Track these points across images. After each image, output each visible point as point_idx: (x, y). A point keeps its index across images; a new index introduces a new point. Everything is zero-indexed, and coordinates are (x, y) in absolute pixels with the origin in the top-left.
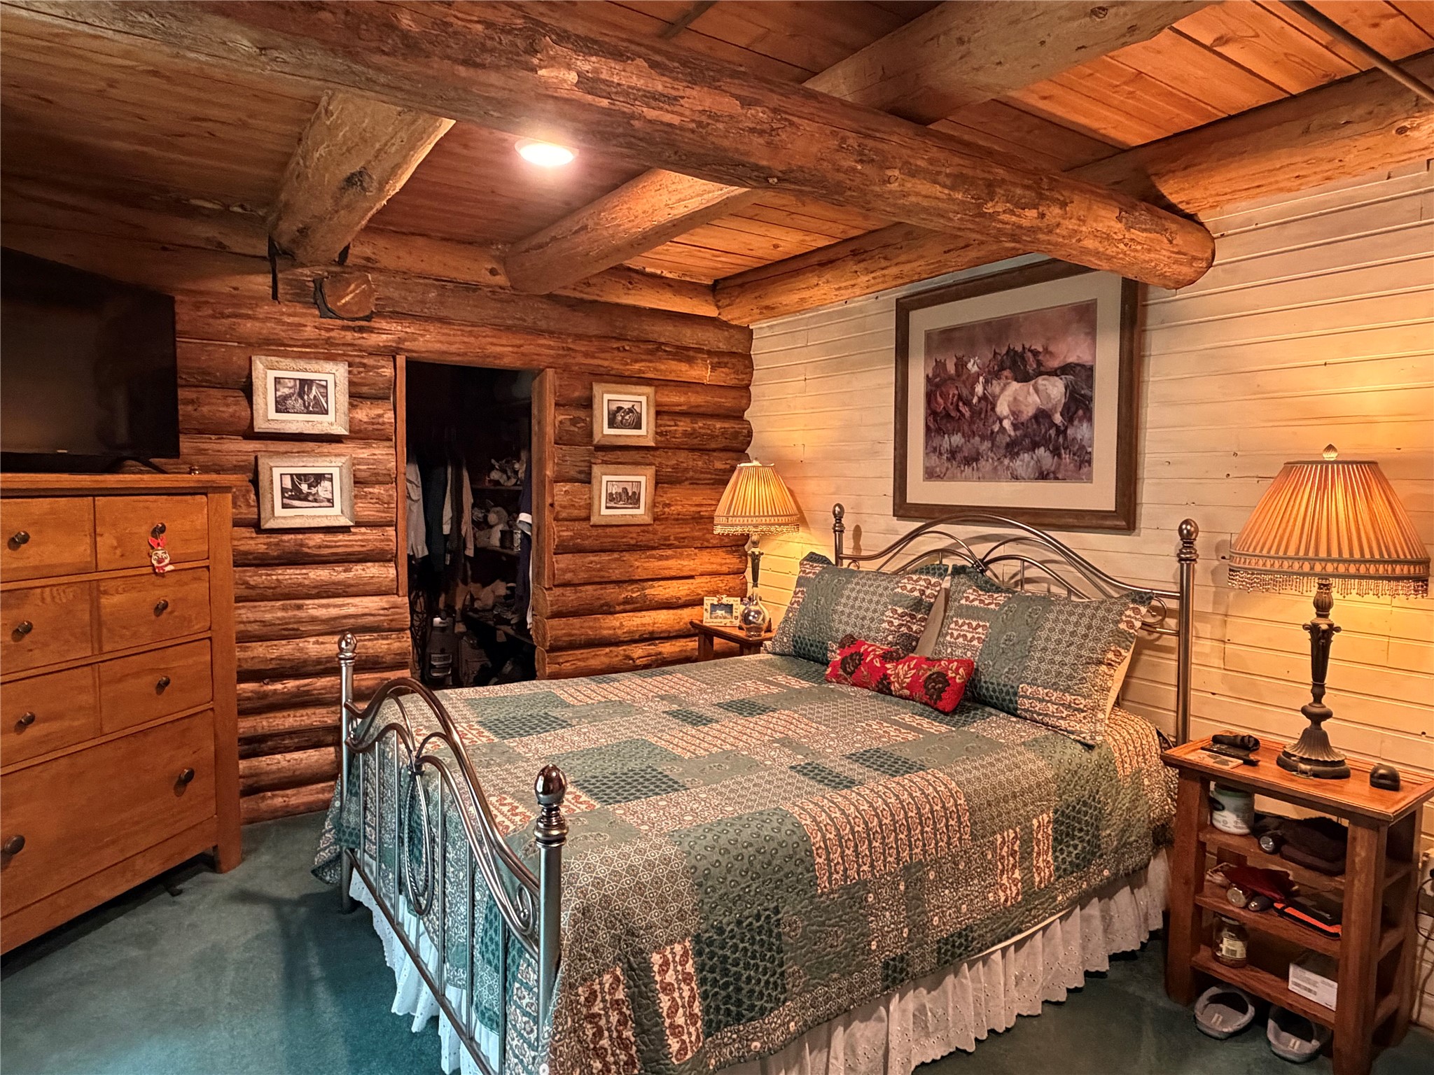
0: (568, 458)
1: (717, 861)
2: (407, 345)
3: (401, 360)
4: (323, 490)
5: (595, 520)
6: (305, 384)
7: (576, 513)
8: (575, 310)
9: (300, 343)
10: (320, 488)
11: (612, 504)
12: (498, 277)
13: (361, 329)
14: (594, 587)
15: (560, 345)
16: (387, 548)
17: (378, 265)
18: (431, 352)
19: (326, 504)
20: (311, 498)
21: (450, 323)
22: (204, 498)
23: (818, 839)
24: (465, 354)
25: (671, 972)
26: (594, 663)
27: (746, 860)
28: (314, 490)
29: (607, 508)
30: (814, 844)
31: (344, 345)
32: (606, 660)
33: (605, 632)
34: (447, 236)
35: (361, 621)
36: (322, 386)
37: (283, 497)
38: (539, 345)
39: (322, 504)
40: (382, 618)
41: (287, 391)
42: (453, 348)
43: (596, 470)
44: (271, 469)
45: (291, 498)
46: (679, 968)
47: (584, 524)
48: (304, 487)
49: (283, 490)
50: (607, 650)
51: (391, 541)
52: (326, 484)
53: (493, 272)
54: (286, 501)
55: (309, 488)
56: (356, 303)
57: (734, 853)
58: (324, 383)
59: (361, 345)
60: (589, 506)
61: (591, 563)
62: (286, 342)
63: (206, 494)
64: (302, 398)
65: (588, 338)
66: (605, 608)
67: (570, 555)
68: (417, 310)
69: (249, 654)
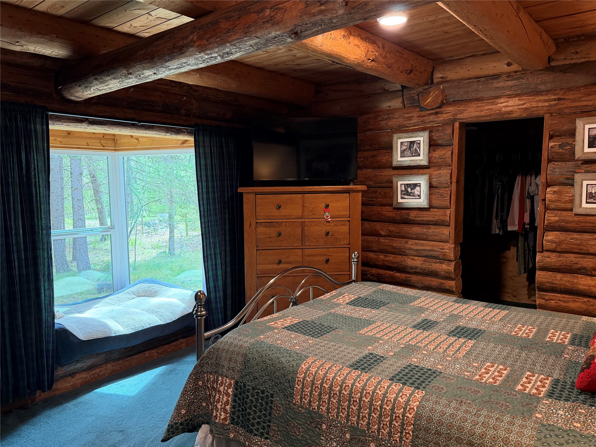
0: (557, 170)
1: (255, 358)
2: (459, 116)
3: (457, 125)
4: (416, 191)
5: (577, 210)
6: (412, 143)
7: (563, 205)
8: (565, 73)
9: (412, 125)
10: (415, 190)
11: (592, 200)
12: (512, 66)
13: (437, 113)
14: (576, 255)
15: (555, 97)
16: (445, 219)
17: (447, 79)
18: (472, 117)
19: (417, 197)
20: (412, 195)
21: (482, 100)
22: (348, 195)
23: (301, 376)
24: (490, 115)
25: (222, 387)
26: (572, 305)
27: (266, 365)
28: (413, 191)
29: (587, 203)
30: (298, 378)
31: (430, 122)
32: (584, 307)
33: (581, 287)
34: (485, 52)
35: (431, 253)
36: (418, 143)
37: (401, 194)
38: (538, 101)
39: (416, 197)
40: (440, 253)
41: (405, 147)
42: (483, 114)
43: (578, 177)
44: (397, 182)
45: (404, 194)
46: (226, 388)
47: (569, 213)
48: (409, 190)
49: (402, 191)
50: (586, 299)
51: (447, 216)
52: (418, 188)
53: (509, 64)
54: (403, 196)
55: (411, 190)
56: (433, 101)
57: (263, 359)
58: (419, 142)
59: (437, 121)
60: (572, 201)
61: (573, 239)
62: (407, 125)
63: (349, 193)
64: (410, 150)
65: (578, 88)
66: (583, 271)
67: (558, 233)
68: (465, 97)
69: (388, 259)
